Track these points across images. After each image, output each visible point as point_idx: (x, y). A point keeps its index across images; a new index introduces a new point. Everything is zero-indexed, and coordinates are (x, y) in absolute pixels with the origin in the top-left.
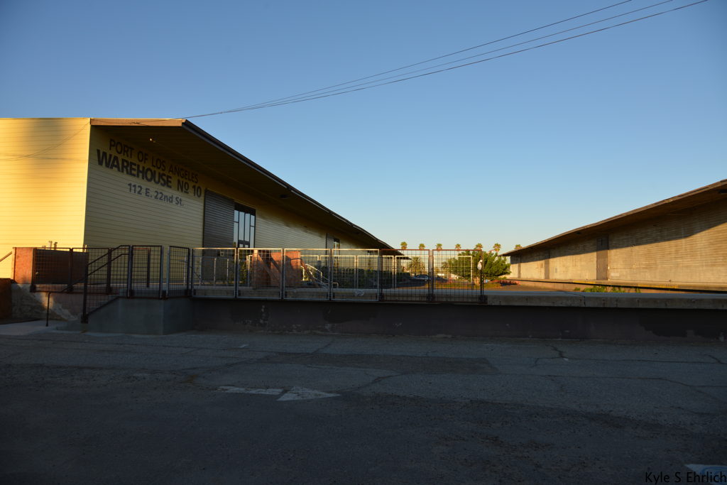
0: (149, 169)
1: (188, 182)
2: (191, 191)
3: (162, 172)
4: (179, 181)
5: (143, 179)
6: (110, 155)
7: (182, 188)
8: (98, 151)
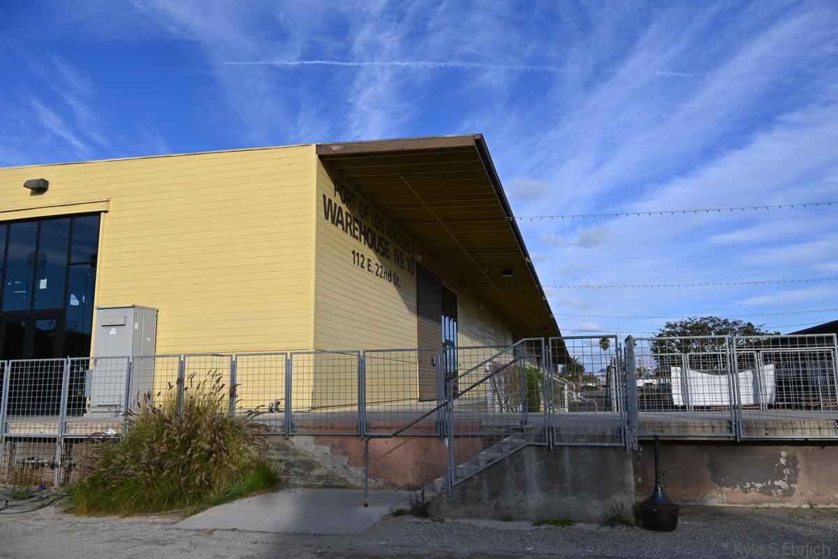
0: (369, 230)
1: (404, 252)
2: (406, 265)
3: (381, 235)
4: (395, 248)
5: (365, 244)
6: (335, 205)
7: (398, 259)
8: (324, 196)
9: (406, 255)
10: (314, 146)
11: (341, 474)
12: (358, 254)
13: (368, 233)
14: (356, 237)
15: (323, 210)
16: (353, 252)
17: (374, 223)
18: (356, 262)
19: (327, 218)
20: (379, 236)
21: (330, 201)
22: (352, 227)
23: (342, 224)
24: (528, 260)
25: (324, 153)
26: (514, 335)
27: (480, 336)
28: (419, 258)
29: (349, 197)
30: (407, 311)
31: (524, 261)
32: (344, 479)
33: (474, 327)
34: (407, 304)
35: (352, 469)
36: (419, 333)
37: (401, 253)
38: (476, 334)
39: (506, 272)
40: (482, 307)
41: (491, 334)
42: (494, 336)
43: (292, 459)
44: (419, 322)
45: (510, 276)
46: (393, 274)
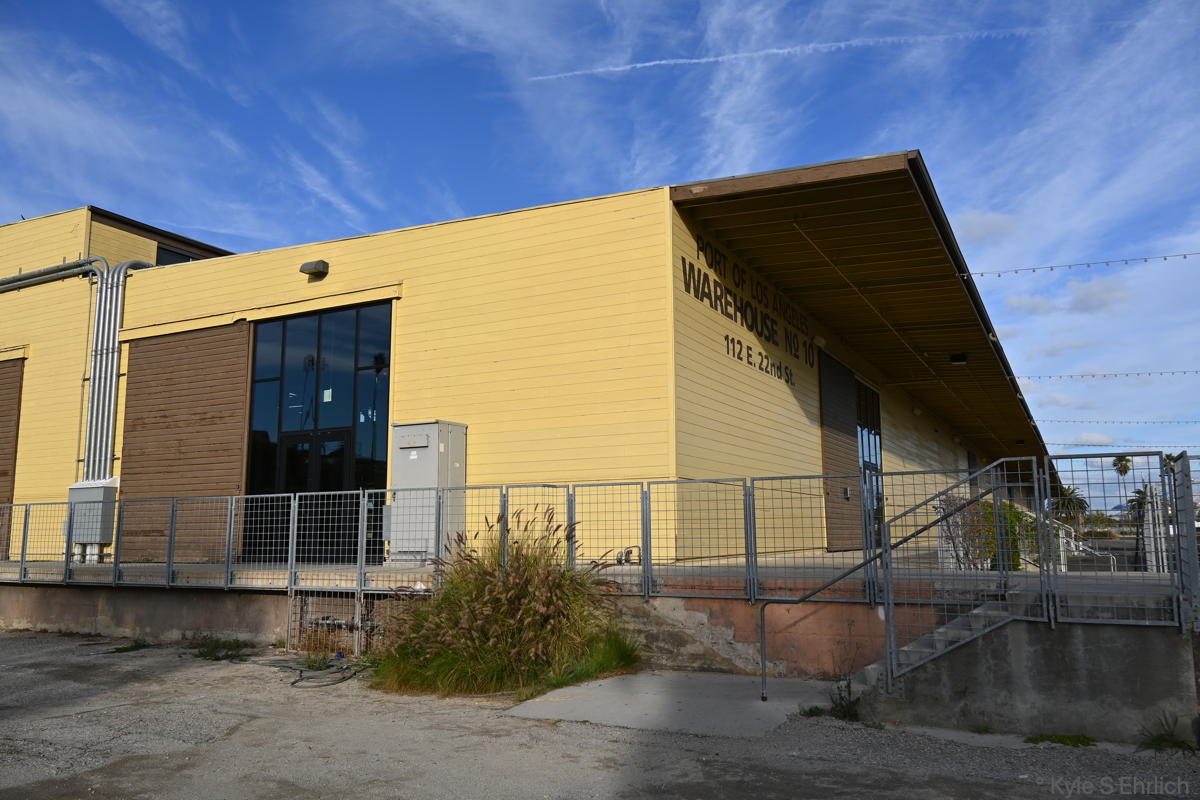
0: (748, 304)
1: (799, 334)
2: (801, 352)
3: (765, 311)
4: (786, 331)
5: (742, 325)
6: (699, 271)
7: (790, 345)
8: (683, 260)
9: (802, 338)
10: (667, 189)
11: (723, 652)
12: (733, 340)
13: (746, 311)
14: (729, 316)
15: (683, 279)
16: (727, 338)
17: (755, 293)
18: (731, 352)
19: (688, 290)
20: (762, 313)
21: (691, 266)
22: (723, 301)
23: (710, 298)
24: (992, 338)
25: (681, 197)
26: (969, 453)
27: (918, 456)
28: (821, 342)
29: (718, 258)
30: (805, 420)
31: (986, 339)
32: (729, 660)
33: (906, 442)
34: (805, 410)
35: (739, 646)
36: (824, 452)
37: (795, 335)
38: (909, 453)
39: (955, 358)
40: (918, 412)
41: (934, 452)
42: (939, 455)
43: (654, 629)
44: (823, 436)
45: (964, 363)
46: (783, 366)
